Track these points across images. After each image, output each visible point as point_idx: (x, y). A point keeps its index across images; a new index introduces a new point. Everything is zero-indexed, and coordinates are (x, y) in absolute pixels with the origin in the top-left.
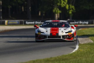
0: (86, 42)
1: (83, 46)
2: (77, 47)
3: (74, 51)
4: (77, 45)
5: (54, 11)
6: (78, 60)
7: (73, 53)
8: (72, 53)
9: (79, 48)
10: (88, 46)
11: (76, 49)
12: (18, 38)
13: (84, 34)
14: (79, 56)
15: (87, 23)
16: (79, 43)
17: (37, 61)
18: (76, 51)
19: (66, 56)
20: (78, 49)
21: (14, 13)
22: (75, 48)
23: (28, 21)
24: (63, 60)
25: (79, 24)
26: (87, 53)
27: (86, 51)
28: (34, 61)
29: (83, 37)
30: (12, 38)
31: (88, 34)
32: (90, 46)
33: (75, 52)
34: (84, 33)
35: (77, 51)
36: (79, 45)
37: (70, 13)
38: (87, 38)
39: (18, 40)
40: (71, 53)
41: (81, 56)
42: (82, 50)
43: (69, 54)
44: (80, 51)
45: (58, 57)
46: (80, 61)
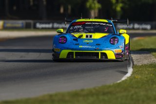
0: (146, 62)
1: (140, 69)
2: (130, 71)
3: (124, 78)
4: (129, 66)
5: (88, 5)
6: (132, 95)
7: (123, 81)
8: (121, 81)
9: (133, 73)
10: (150, 69)
11: (129, 75)
12: (23, 54)
13: (142, 47)
14: (133, 88)
15: (149, 27)
16: (133, 64)
17: (56, 95)
18: (128, 78)
19: (110, 87)
20: (132, 75)
21: (15, 8)
22: (126, 73)
23: (41, 23)
24: (104, 94)
25: (133, 29)
26: (148, 81)
27: (146, 78)
28: (51, 96)
29: (140, 53)
30: (11, 54)
31: (149, 48)
32: (153, 69)
33: (126, 80)
34: (142, 45)
35: (130, 78)
36: (133, 67)
37: (118, 9)
38: (148, 55)
39: (21, 57)
40: (119, 82)
41: (136, 88)
42: (138, 77)
43: (115, 83)
44: (135, 78)
45: (94, 89)
46: (134, 96)
